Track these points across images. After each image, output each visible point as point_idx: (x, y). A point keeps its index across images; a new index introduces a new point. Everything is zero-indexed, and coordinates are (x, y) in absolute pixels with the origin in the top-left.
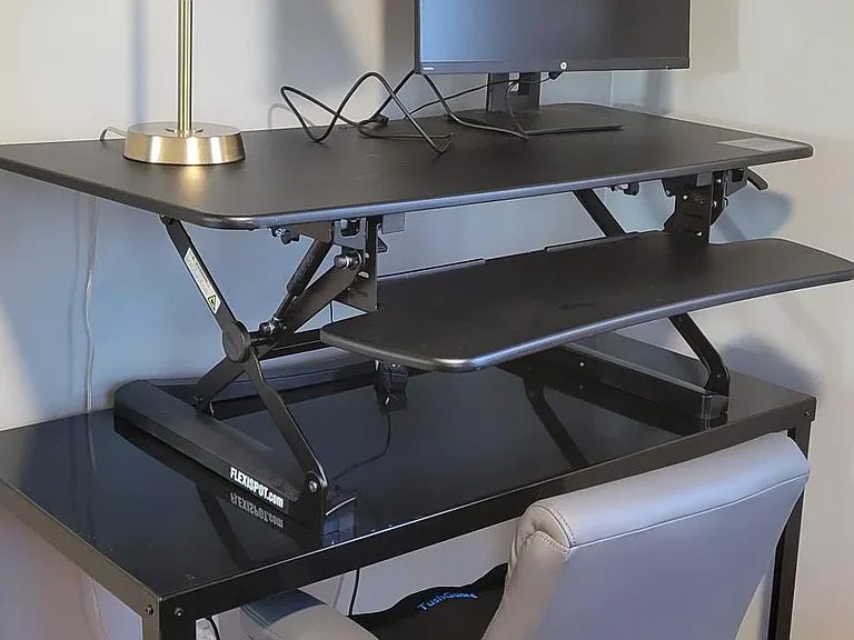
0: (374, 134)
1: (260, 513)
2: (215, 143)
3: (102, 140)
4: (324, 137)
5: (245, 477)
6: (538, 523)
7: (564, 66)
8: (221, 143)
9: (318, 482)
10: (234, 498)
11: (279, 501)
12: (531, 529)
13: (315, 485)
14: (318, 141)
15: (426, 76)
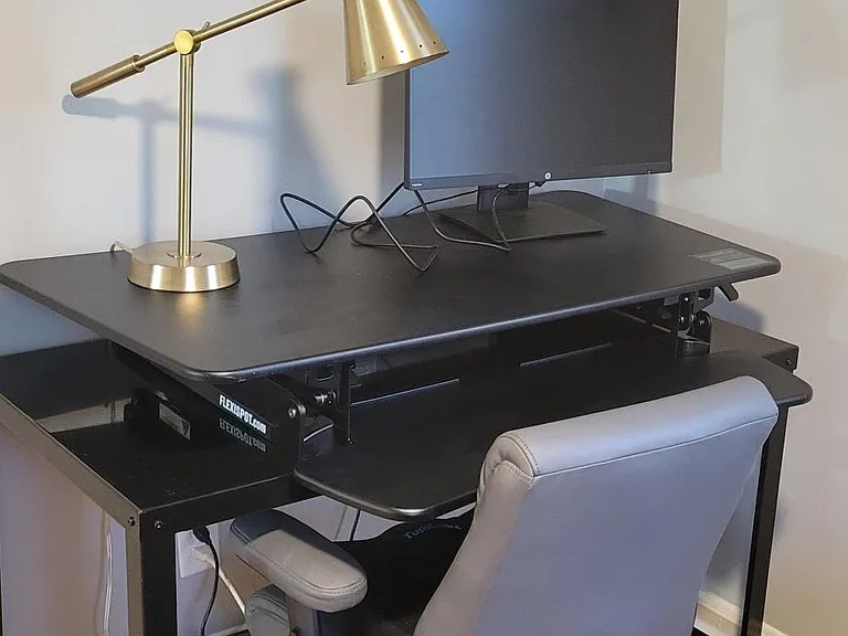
0: (365, 241)
1: (244, 437)
2: (212, 270)
3: (112, 252)
4: (319, 248)
5: (232, 404)
6: (504, 454)
7: (548, 176)
8: (217, 270)
9: (297, 409)
10: (223, 424)
11: (262, 428)
12: (498, 459)
13: (294, 412)
14: (311, 252)
15: (416, 192)
